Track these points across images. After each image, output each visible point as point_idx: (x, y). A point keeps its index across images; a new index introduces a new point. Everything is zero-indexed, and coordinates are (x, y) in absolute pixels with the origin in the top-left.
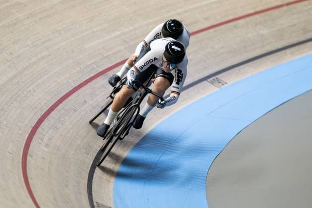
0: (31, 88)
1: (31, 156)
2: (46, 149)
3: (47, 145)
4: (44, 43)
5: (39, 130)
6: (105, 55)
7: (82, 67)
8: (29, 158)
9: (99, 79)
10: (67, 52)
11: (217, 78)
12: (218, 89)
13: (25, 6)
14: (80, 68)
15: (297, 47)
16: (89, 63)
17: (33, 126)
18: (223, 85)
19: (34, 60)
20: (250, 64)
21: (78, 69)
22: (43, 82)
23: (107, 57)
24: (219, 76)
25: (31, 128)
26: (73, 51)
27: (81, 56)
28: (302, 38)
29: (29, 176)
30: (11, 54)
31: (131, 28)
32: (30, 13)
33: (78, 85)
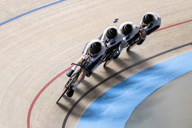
1: (32, 127)
3: (38, 120)
5: (32, 111)
6: (60, 65)
7: (49, 72)
9: (58, 79)
10: (40, 64)
11: (119, 75)
12: (121, 81)
13: (16, 38)
14: (48, 72)
15: (161, 56)
16: (52, 70)
17: (29, 109)
18: (123, 79)
19: (24, 69)
21: (47, 73)
22: (30, 82)
23: (61, 65)
25: (28, 110)
26: (43, 63)
27: (48, 66)
28: (164, 51)
30: (12, 66)
31: (72, 48)
32: (19, 42)
33: (48, 83)
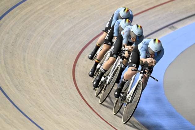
0: (79, 33)
1: (78, 66)
2: (85, 63)
4: (87, 11)
8: (76, 67)
11: (172, 26)
18: (175, 29)
19: (81, 19)
20: (190, 18)
22: (86, 30)
24: (174, 25)
27: (105, 17)
29: (76, 76)
30: (70, 17)
